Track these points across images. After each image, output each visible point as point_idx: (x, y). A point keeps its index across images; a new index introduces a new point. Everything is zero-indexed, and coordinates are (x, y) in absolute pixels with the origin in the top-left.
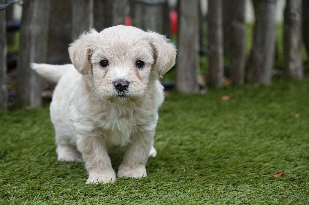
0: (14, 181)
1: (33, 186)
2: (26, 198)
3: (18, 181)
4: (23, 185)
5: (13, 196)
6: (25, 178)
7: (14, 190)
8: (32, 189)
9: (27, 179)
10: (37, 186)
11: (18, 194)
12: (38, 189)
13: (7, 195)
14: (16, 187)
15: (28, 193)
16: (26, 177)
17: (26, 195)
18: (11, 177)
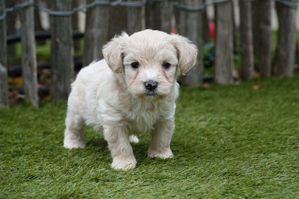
0: (82, 154)
1: (97, 158)
2: (92, 167)
3: (85, 154)
4: (89, 157)
5: (81, 166)
6: (90, 152)
7: (81, 161)
8: (97, 160)
9: (92, 152)
10: (101, 157)
11: (85, 164)
12: (102, 160)
13: (76, 165)
14: (83, 159)
15: (94, 163)
16: (92, 151)
17: (92, 164)
18: (79, 151)
